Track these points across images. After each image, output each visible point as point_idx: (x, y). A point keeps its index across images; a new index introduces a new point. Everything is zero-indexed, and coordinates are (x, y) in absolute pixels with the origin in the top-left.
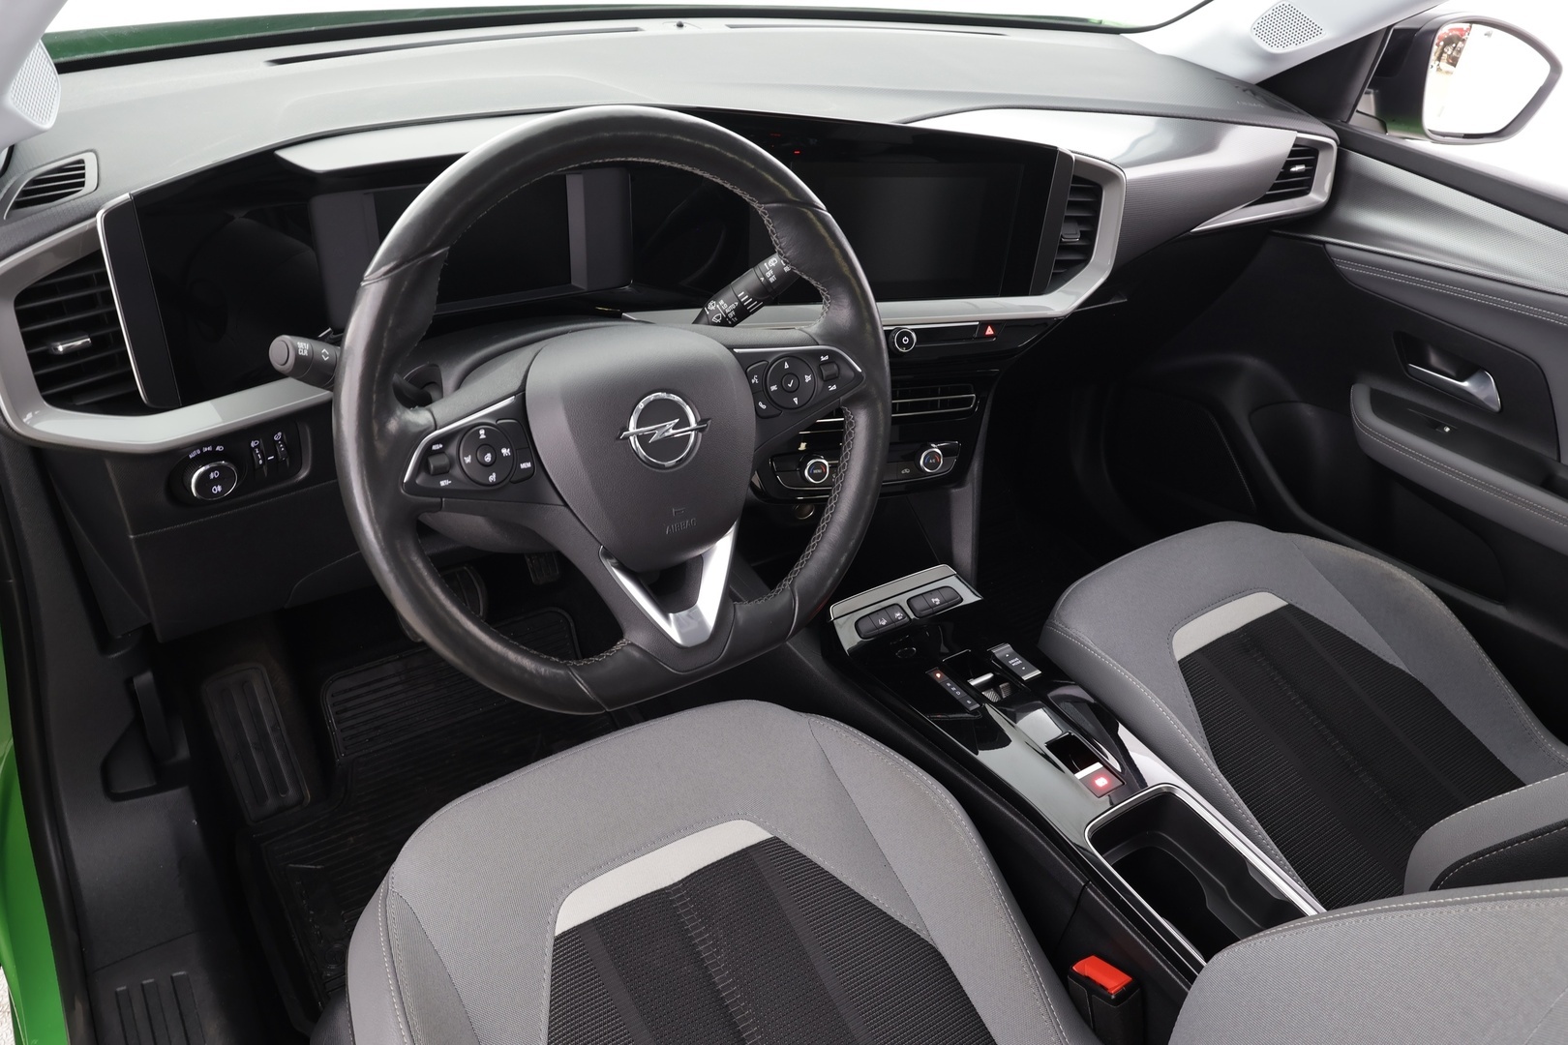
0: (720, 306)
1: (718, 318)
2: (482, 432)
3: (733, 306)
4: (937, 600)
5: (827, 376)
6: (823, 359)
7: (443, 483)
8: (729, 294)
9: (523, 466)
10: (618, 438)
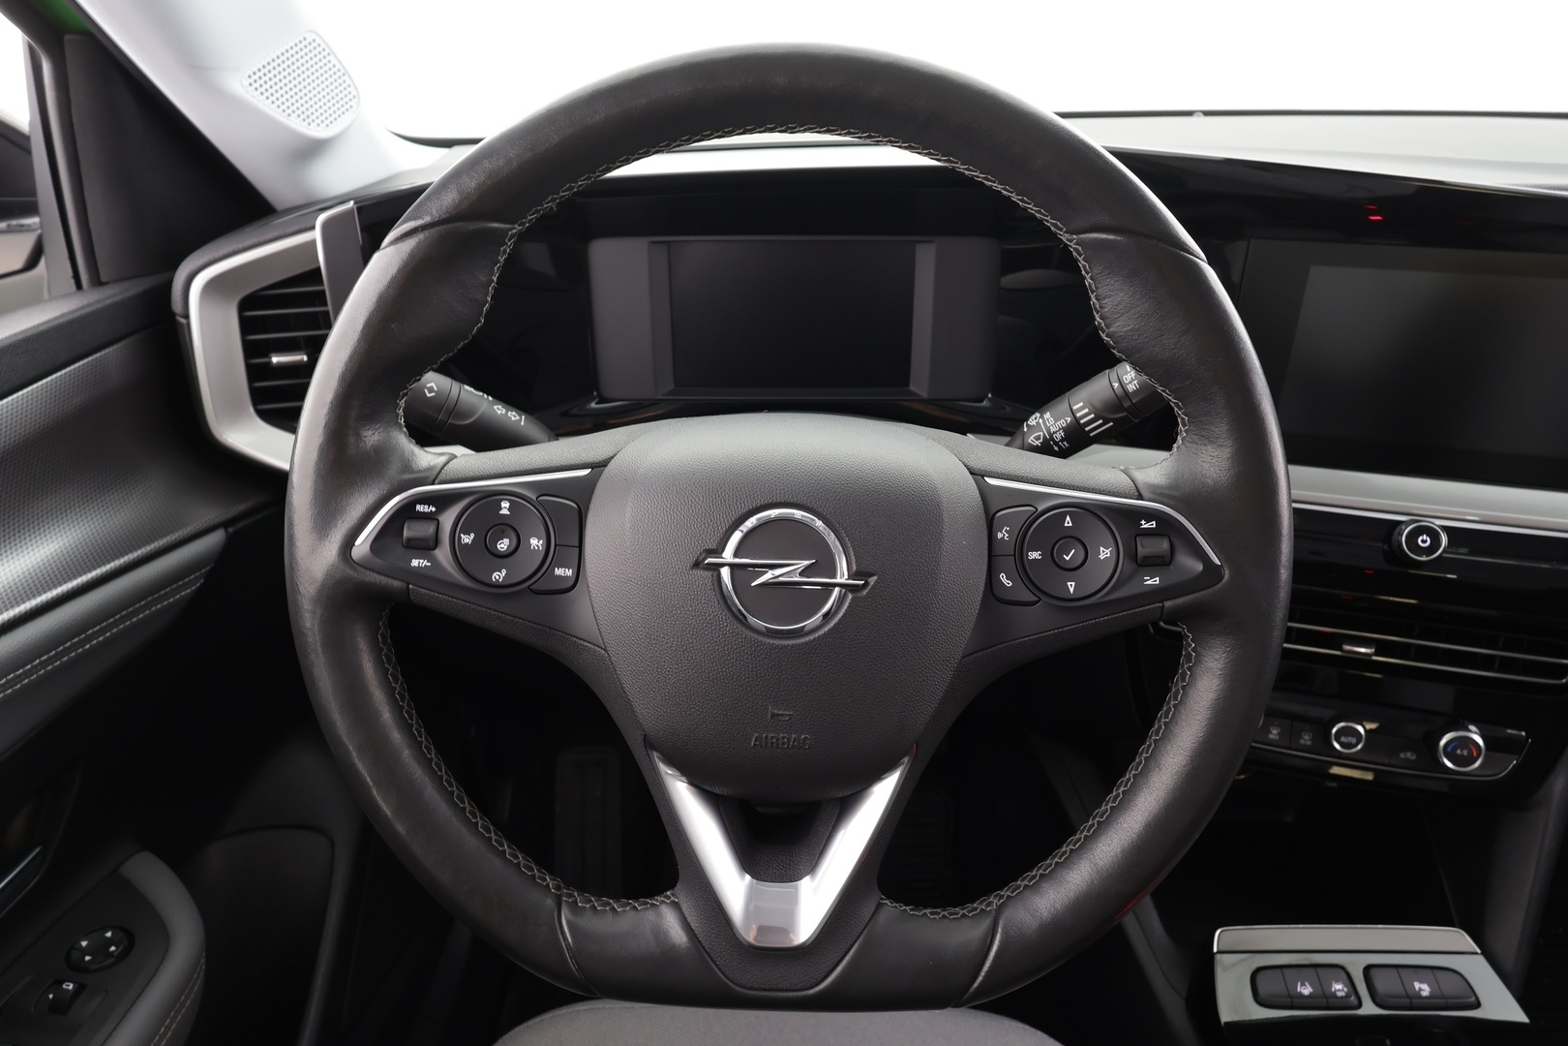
0: (1048, 422)
1: (1038, 438)
2: (505, 505)
3: (1062, 423)
4: (1426, 987)
5: (1145, 558)
6: (1145, 525)
7: (415, 563)
8: (1061, 406)
9: (559, 572)
10: (697, 565)
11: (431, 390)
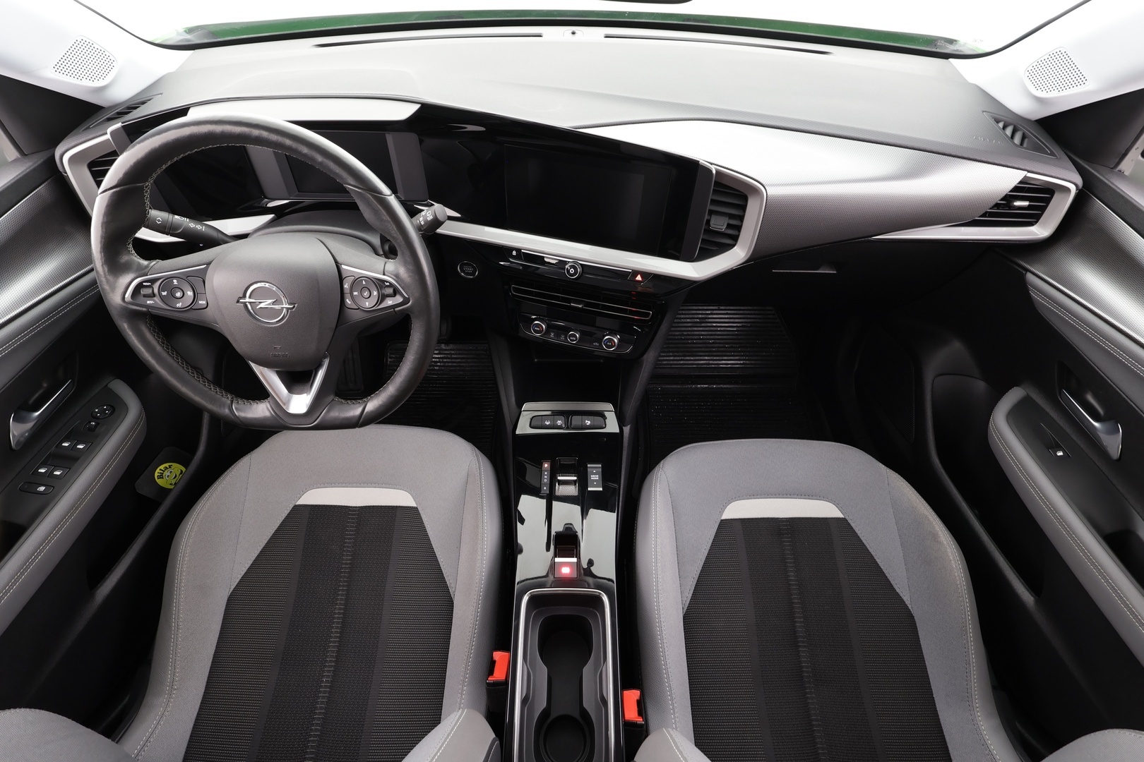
2: (175, 281)
4: (589, 422)
6: (386, 284)
7: (148, 302)
9: (200, 302)
10: (238, 302)
11: (159, 221)
